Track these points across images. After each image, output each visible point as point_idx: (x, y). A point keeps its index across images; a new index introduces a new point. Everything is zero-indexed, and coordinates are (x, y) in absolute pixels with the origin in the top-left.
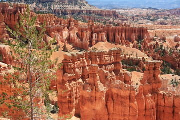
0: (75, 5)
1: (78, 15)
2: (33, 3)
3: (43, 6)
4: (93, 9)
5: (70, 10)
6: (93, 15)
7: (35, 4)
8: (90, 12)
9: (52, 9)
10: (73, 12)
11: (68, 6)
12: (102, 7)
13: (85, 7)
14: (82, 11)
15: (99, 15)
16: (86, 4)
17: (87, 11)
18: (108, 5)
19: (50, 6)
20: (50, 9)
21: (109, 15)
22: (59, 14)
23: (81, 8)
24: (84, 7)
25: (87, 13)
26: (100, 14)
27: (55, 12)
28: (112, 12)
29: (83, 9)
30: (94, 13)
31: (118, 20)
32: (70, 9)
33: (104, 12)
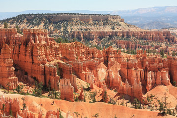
0: (104, 25)
1: (109, 40)
2: (39, 23)
3: (55, 27)
4: (132, 30)
5: (97, 33)
6: (132, 38)
7: (42, 24)
8: (127, 35)
9: (69, 31)
10: (101, 36)
11: (93, 27)
12: (144, 25)
13: (120, 27)
14: (116, 34)
15: (142, 39)
16: (120, 23)
17: (123, 33)
18: (153, 22)
19: (66, 27)
20: (66, 32)
21: (157, 38)
22: (79, 39)
23: (113, 28)
24: (118, 27)
25: (123, 36)
26: (144, 37)
27: (73, 35)
28: (164, 34)
29: (116, 30)
30: (134, 36)
31: (173, 47)
32: (96, 30)
33: (150, 33)
